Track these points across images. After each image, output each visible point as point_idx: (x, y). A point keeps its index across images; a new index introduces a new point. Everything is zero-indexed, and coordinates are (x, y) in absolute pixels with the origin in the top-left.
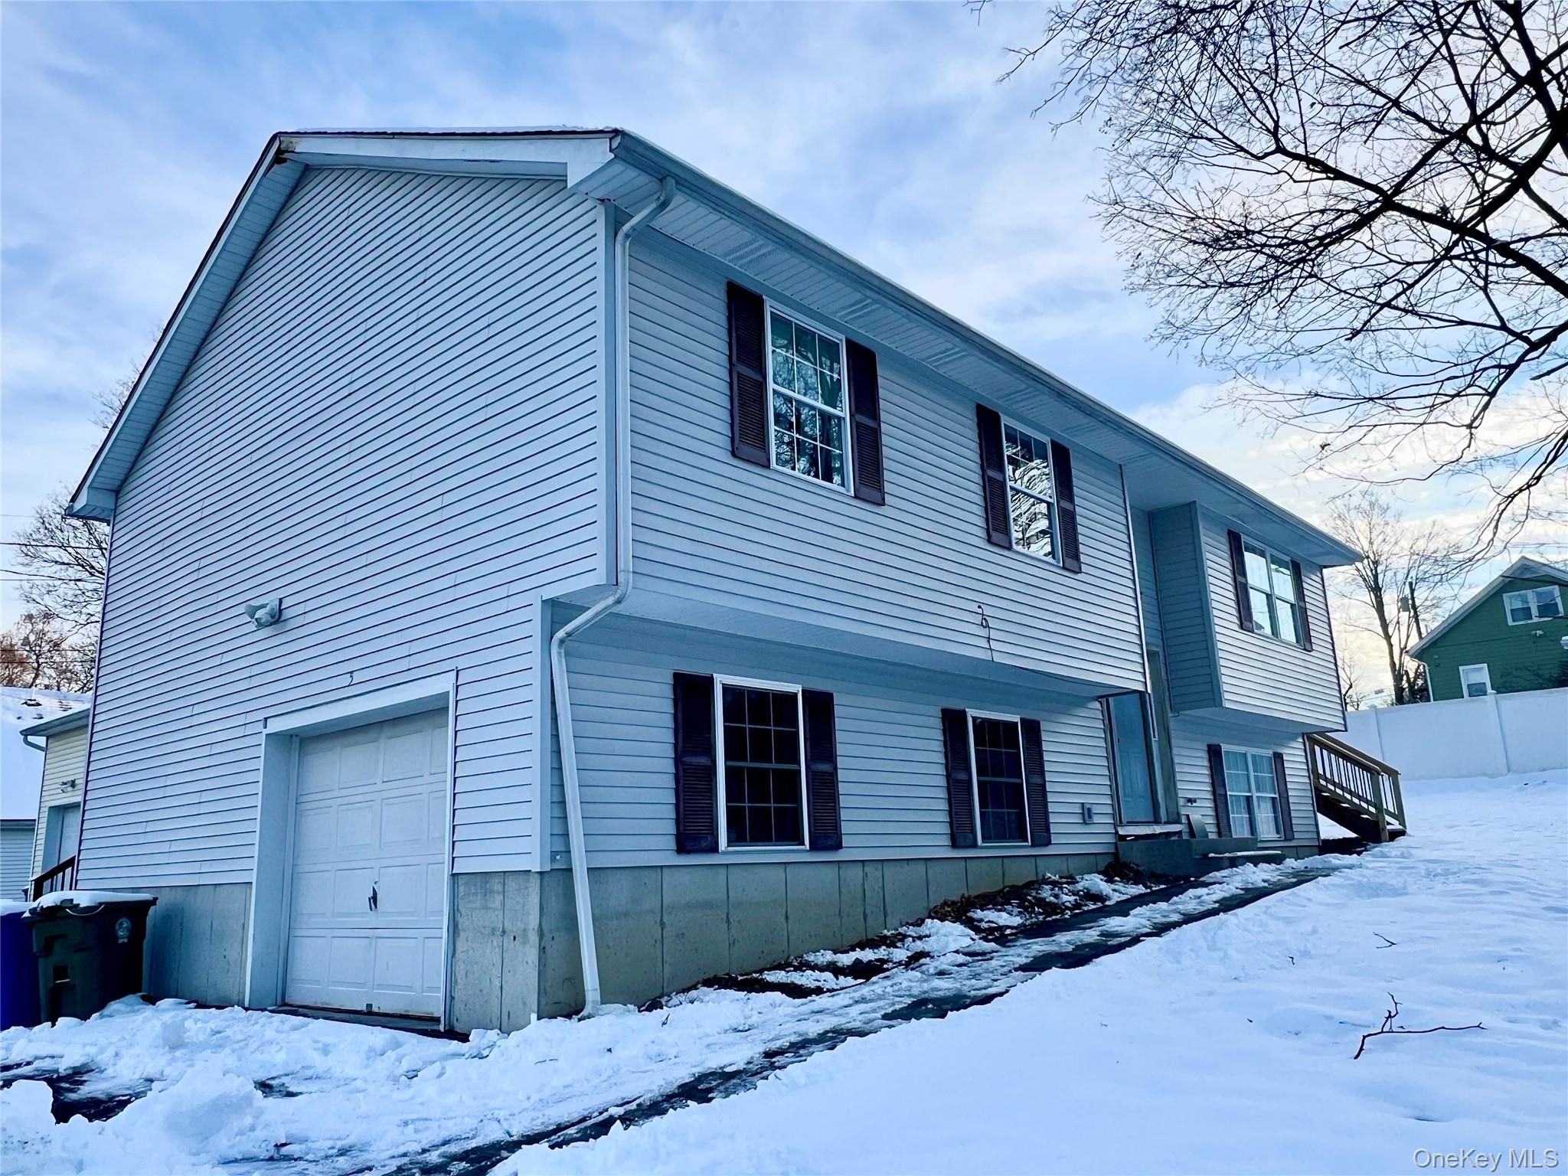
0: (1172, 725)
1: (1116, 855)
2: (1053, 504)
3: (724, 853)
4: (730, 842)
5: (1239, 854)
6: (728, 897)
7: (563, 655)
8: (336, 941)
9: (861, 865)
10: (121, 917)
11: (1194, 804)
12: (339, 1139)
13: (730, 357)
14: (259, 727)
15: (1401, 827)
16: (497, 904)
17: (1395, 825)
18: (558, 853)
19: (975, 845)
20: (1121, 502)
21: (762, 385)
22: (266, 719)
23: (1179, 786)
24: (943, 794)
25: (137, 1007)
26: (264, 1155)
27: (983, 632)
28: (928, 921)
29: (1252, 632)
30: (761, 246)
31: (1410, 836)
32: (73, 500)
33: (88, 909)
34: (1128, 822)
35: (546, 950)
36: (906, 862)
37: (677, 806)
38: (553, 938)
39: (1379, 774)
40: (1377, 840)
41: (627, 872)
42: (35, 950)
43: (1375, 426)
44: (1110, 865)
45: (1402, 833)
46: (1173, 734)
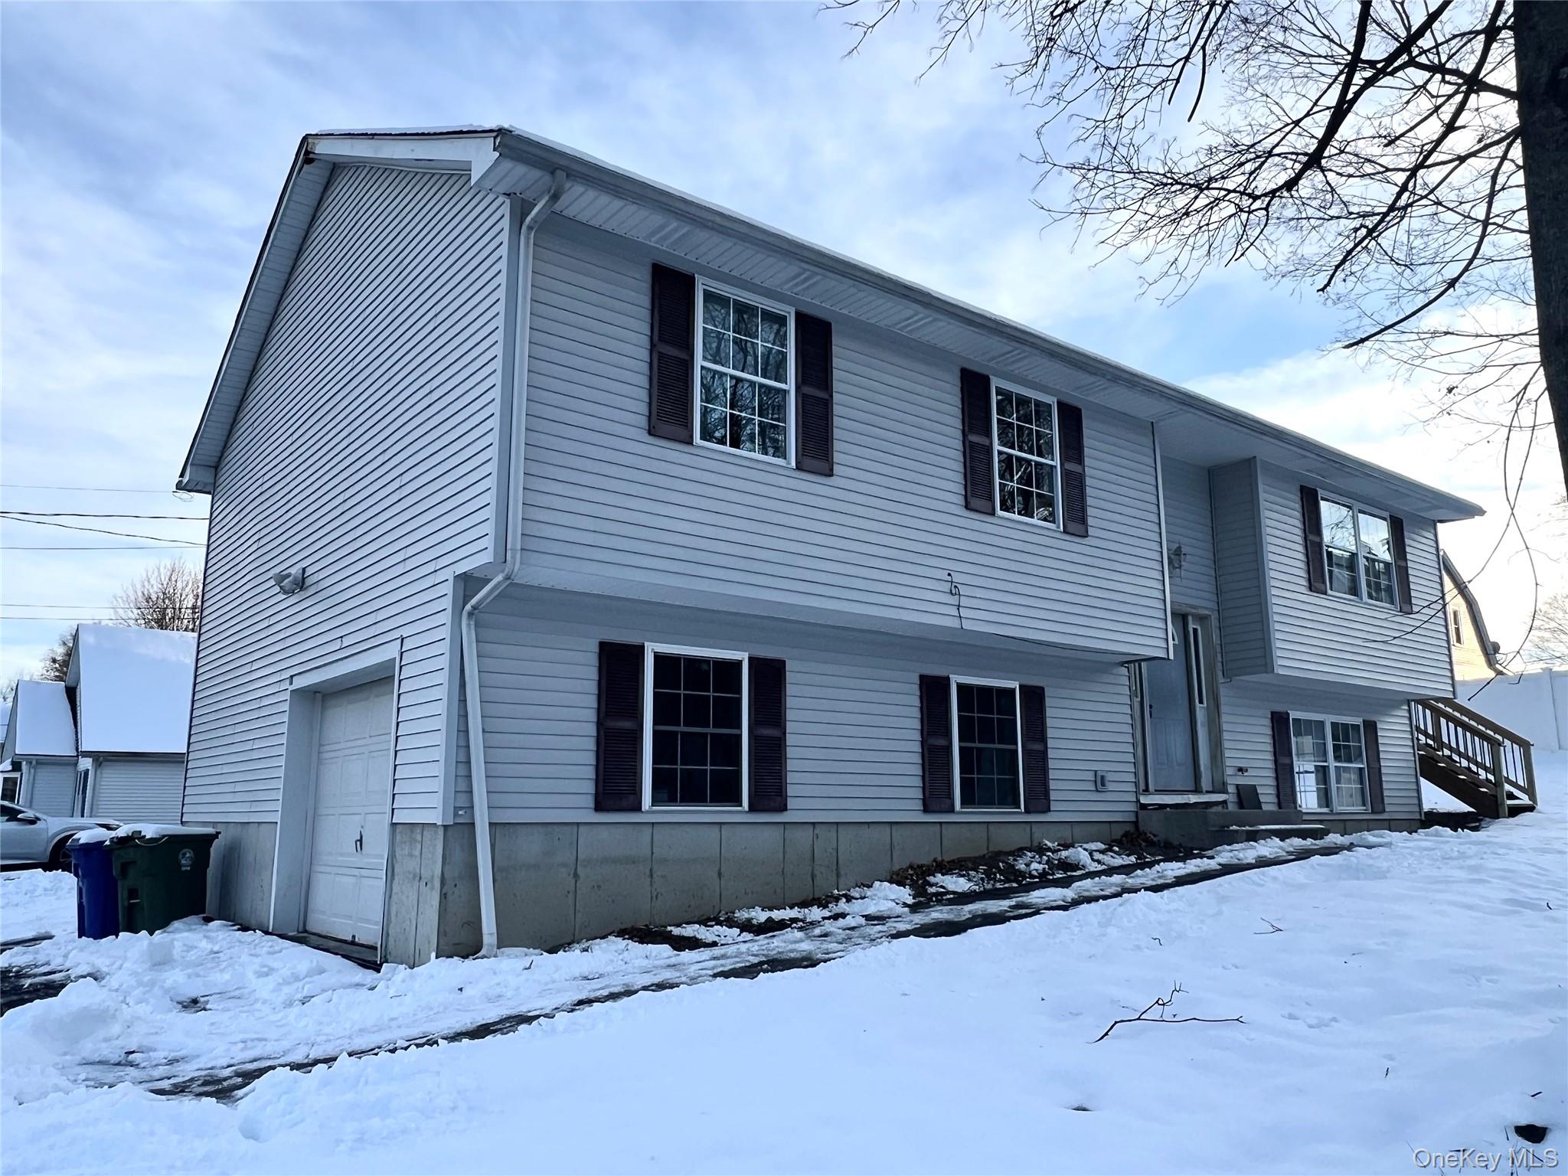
0: (1223, 692)
1: (1136, 823)
2: (1056, 467)
3: (647, 812)
4: (655, 802)
5: (1263, 827)
6: (652, 853)
7: (473, 627)
8: (338, 878)
9: (811, 827)
10: (184, 848)
11: (1245, 774)
12: (173, 1051)
13: (651, 338)
14: (286, 685)
15: (1531, 803)
16: (417, 853)
17: (1525, 800)
18: (461, 808)
19: (951, 810)
20: (1151, 461)
21: (688, 364)
22: (292, 677)
23: (1227, 754)
24: (918, 759)
25: (194, 927)
26: (115, 1058)
27: (954, 600)
28: (877, 884)
29: (1326, 594)
30: (676, 230)
31: (1540, 812)
32: (182, 475)
33: (152, 840)
34: (1156, 791)
35: (448, 896)
36: (866, 825)
37: (597, 767)
38: (456, 885)
39: (1500, 745)
40: (1495, 815)
41: (540, 828)
42: (114, 873)
43: (1515, 365)
44: (1126, 835)
45: (1531, 809)
46: (1223, 700)
